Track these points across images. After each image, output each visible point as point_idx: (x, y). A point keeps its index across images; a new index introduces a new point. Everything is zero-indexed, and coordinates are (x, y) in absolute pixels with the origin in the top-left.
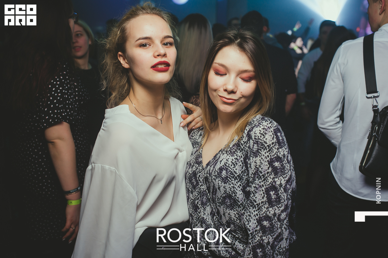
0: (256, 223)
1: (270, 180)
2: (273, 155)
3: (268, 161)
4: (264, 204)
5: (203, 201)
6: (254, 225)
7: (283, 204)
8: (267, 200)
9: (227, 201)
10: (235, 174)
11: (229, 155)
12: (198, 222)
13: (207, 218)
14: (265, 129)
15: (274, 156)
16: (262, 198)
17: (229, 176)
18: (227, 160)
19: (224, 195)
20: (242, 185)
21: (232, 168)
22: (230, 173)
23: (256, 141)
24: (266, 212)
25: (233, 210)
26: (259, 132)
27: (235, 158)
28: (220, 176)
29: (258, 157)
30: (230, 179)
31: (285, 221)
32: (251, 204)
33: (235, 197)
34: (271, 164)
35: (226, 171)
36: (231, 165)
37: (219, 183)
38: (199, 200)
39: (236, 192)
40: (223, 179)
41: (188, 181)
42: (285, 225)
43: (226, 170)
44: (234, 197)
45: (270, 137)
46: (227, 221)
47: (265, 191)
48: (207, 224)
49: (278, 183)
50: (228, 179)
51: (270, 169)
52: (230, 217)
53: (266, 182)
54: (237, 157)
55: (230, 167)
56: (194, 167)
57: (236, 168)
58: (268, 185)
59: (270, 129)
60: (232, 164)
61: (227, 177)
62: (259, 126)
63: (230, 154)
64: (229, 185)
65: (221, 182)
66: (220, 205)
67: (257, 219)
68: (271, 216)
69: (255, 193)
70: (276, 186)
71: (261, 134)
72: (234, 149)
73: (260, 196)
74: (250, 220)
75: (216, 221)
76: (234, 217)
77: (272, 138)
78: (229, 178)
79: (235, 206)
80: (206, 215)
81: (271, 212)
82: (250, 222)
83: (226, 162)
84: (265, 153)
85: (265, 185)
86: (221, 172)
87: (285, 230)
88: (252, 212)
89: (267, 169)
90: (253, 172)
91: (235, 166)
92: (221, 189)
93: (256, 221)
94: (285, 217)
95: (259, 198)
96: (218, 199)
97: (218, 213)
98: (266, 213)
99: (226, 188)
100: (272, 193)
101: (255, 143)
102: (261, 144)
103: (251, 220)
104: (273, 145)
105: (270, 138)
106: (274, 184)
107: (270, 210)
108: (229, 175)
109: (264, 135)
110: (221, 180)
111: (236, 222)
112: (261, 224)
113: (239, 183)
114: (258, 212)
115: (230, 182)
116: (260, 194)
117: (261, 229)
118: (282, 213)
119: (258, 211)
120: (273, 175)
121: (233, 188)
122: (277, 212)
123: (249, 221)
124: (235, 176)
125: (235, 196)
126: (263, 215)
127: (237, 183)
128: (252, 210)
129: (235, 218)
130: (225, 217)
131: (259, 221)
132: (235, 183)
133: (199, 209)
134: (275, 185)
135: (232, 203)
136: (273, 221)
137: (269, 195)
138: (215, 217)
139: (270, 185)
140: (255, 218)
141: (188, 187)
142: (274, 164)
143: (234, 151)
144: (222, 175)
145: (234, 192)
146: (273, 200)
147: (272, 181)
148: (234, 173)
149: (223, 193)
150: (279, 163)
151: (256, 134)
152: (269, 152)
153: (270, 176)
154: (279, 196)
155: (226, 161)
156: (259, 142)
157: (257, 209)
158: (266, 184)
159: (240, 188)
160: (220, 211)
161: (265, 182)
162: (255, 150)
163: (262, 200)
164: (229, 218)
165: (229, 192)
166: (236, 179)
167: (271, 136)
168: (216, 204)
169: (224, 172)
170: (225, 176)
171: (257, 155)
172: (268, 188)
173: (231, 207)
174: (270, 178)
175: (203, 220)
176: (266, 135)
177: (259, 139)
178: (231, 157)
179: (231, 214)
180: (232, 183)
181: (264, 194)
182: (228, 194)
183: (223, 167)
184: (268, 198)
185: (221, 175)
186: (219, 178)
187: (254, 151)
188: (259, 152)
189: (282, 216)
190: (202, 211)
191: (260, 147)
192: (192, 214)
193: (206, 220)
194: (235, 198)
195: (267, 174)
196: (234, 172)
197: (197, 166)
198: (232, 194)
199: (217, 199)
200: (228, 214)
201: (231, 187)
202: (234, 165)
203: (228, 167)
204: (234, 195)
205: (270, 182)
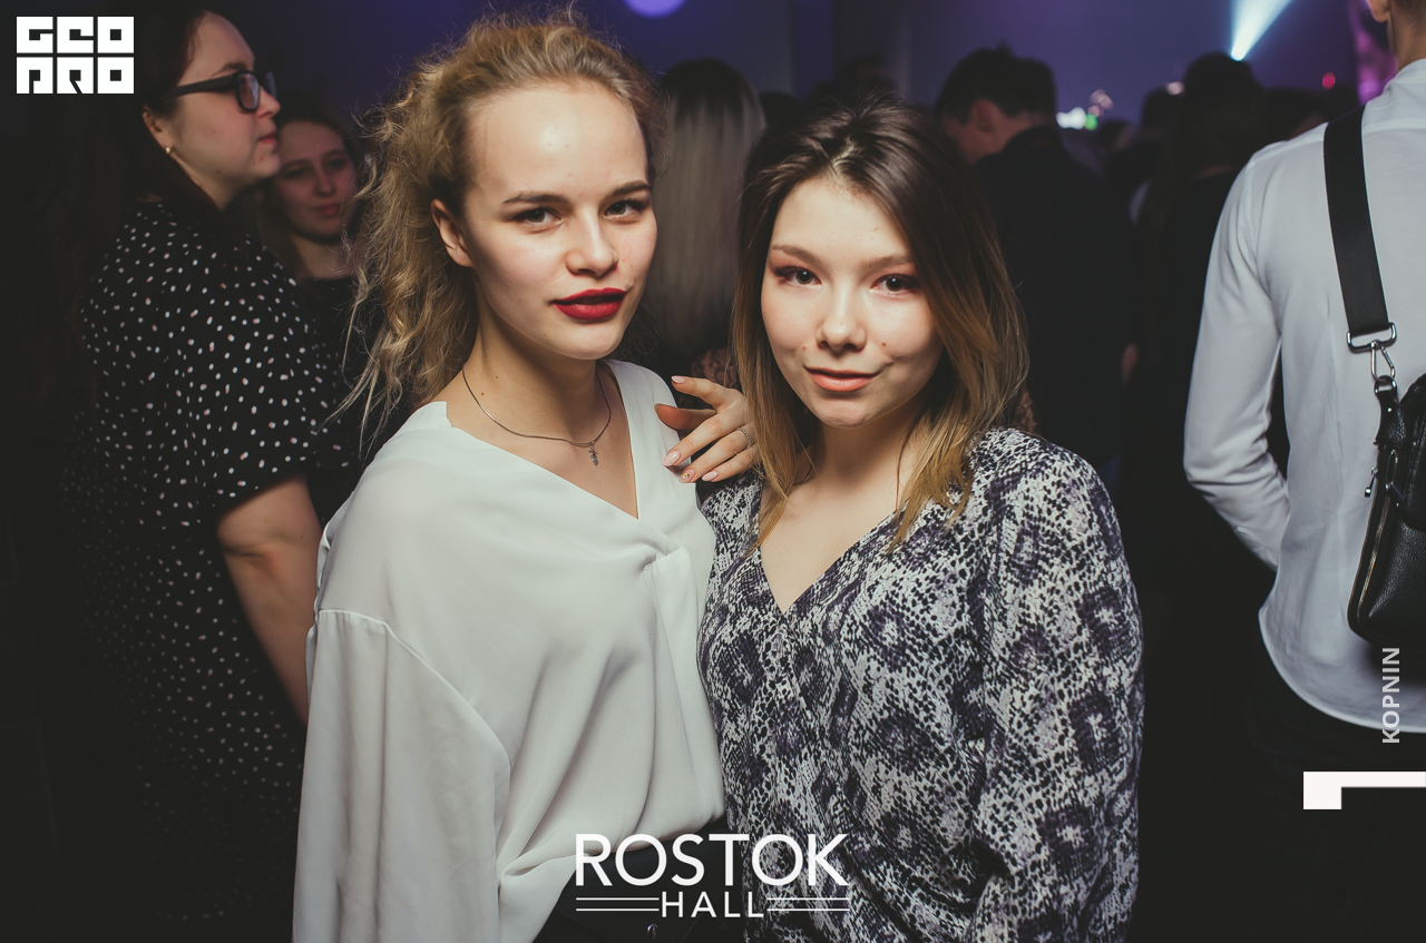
0: (1033, 836)
1: (1087, 674)
2: (1092, 581)
3: (1077, 603)
4: (1065, 764)
5: (785, 740)
6: (1027, 841)
7: (1125, 759)
8: (1076, 749)
9: (893, 736)
10: (931, 636)
11: (903, 568)
12: (765, 823)
13: (799, 806)
14: (1064, 485)
15: (1097, 587)
16: (1056, 741)
17: (910, 643)
18: (895, 584)
19: (886, 714)
20: (953, 680)
21: (917, 612)
22: (913, 632)
23: (1031, 526)
24: (1072, 792)
25: (916, 773)
26: (1043, 496)
27: (927, 578)
28: (877, 642)
29: (1032, 585)
30: (914, 652)
31: (1128, 822)
32: (1018, 763)
33: (926, 724)
34: (1087, 614)
35: (898, 623)
36: (914, 604)
37: (869, 667)
38: (766, 738)
39: (931, 703)
40: (886, 652)
41: (715, 674)
42: (1124, 836)
43: (899, 618)
44: (922, 725)
45: (1081, 517)
46: (888, 814)
47: (1070, 716)
48: (801, 826)
49: (1112, 684)
50: (908, 651)
51: (1086, 633)
52: (899, 798)
53: (1072, 682)
54: (934, 574)
55: (908, 610)
56: (744, 619)
57: (932, 613)
58: (1081, 691)
59: (1078, 488)
60: (916, 598)
61: (901, 647)
62: (1043, 473)
63: (904, 564)
64: (908, 676)
65: (879, 662)
66: (865, 753)
67: (1038, 821)
68: (1091, 807)
69: (1035, 721)
70: (1108, 695)
71: (1050, 501)
72: (919, 545)
73: (1050, 734)
74: (1012, 824)
75: (836, 816)
76: (915, 801)
77: (1086, 520)
78: (911, 648)
79: (922, 761)
80: (797, 793)
81: (1089, 790)
82: (1013, 831)
83: (893, 592)
84: (1068, 573)
85: (1070, 692)
86: (877, 626)
87: (1122, 854)
88: (1019, 793)
89: (1075, 632)
90: (1011, 642)
91: (929, 607)
92: (875, 690)
93: (1035, 826)
94: (1127, 806)
95: (1046, 741)
96: (857, 731)
97: (853, 784)
98: (1074, 796)
99: (895, 687)
100: (1094, 721)
101: (1028, 534)
102: (1048, 538)
103: (1016, 821)
104: (1092, 547)
105: (1080, 521)
106: (1100, 689)
107: (1086, 784)
108: (909, 638)
109: (1059, 508)
110: (878, 657)
111: (920, 818)
112: (1054, 840)
113: (945, 672)
114: (1044, 795)
115: (913, 664)
116: (1052, 726)
117: (1053, 858)
118: (1119, 795)
119: (1044, 790)
120: (1097, 655)
121: (924, 689)
122: (1108, 789)
123: (1007, 828)
124: (930, 642)
125: (926, 719)
126: (1062, 805)
127: (937, 669)
128: (1020, 785)
129: (919, 806)
130: (880, 800)
131: (1048, 828)
132: (932, 669)
133: (768, 771)
134: (1103, 692)
135: (911, 749)
136: (1094, 823)
137: (1084, 729)
138: (833, 801)
139: (1088, 690)
140: (1031, 817)
141: (715, 695)
142: (1096, 616)
143: (919, 554)
144: (885, 639)
145: (925, 703)
146: (1097, 745)
147: (1095, 677)
148: (926, 632)
149: (884, 706)
150: (1111, 612)
151: (1032, 500)
152: (1081, 573)
153: (1084, 658)
154: (1114, 730)
155: (893, 588)
156: (1040, 532)
157: (1038, 782)
158: (1073, 690)
159: (943, 689)
160: (863, 778)
161: (1069, 682)
162: (1026, 558)
163: (1059, 749)
164: (895, 802)
165: (906, 705)
166: (934, 654)
167: (1084, 513)
168: (847, 750)
169: (890, 627)
170: (896, 643)
171: (1031, 577)
172: (1078, 702)
173: (909, 761)
174: (1087, 665)
175: (784, 813)
176: (1066, 507)
177: (1044, 520)
178: (909, 572)
179: (904, 787)
180: (921, 671)
181: (1064, 728)
182: (901, 710)
183: (881, 607)
184: (1082, 738)
185: (881, 637)
186: (871, 649)
187: (1022, 563)
188: (1040, 568)
189: (1119, 806)
190: (783, 776)
191: (1043, 549)
192: (735, 797)
193: (796, 811)
194: (929, 727)
195: (1076, 652)
196: (928, 627)
197: (754, 615)
198: (917, 712)
199: (852, 733)
200: (895, 786)
201: (914, 686)
202: (925, 602)
203: (903, 608)
204: (923, 714)
205: (1085, 679)
